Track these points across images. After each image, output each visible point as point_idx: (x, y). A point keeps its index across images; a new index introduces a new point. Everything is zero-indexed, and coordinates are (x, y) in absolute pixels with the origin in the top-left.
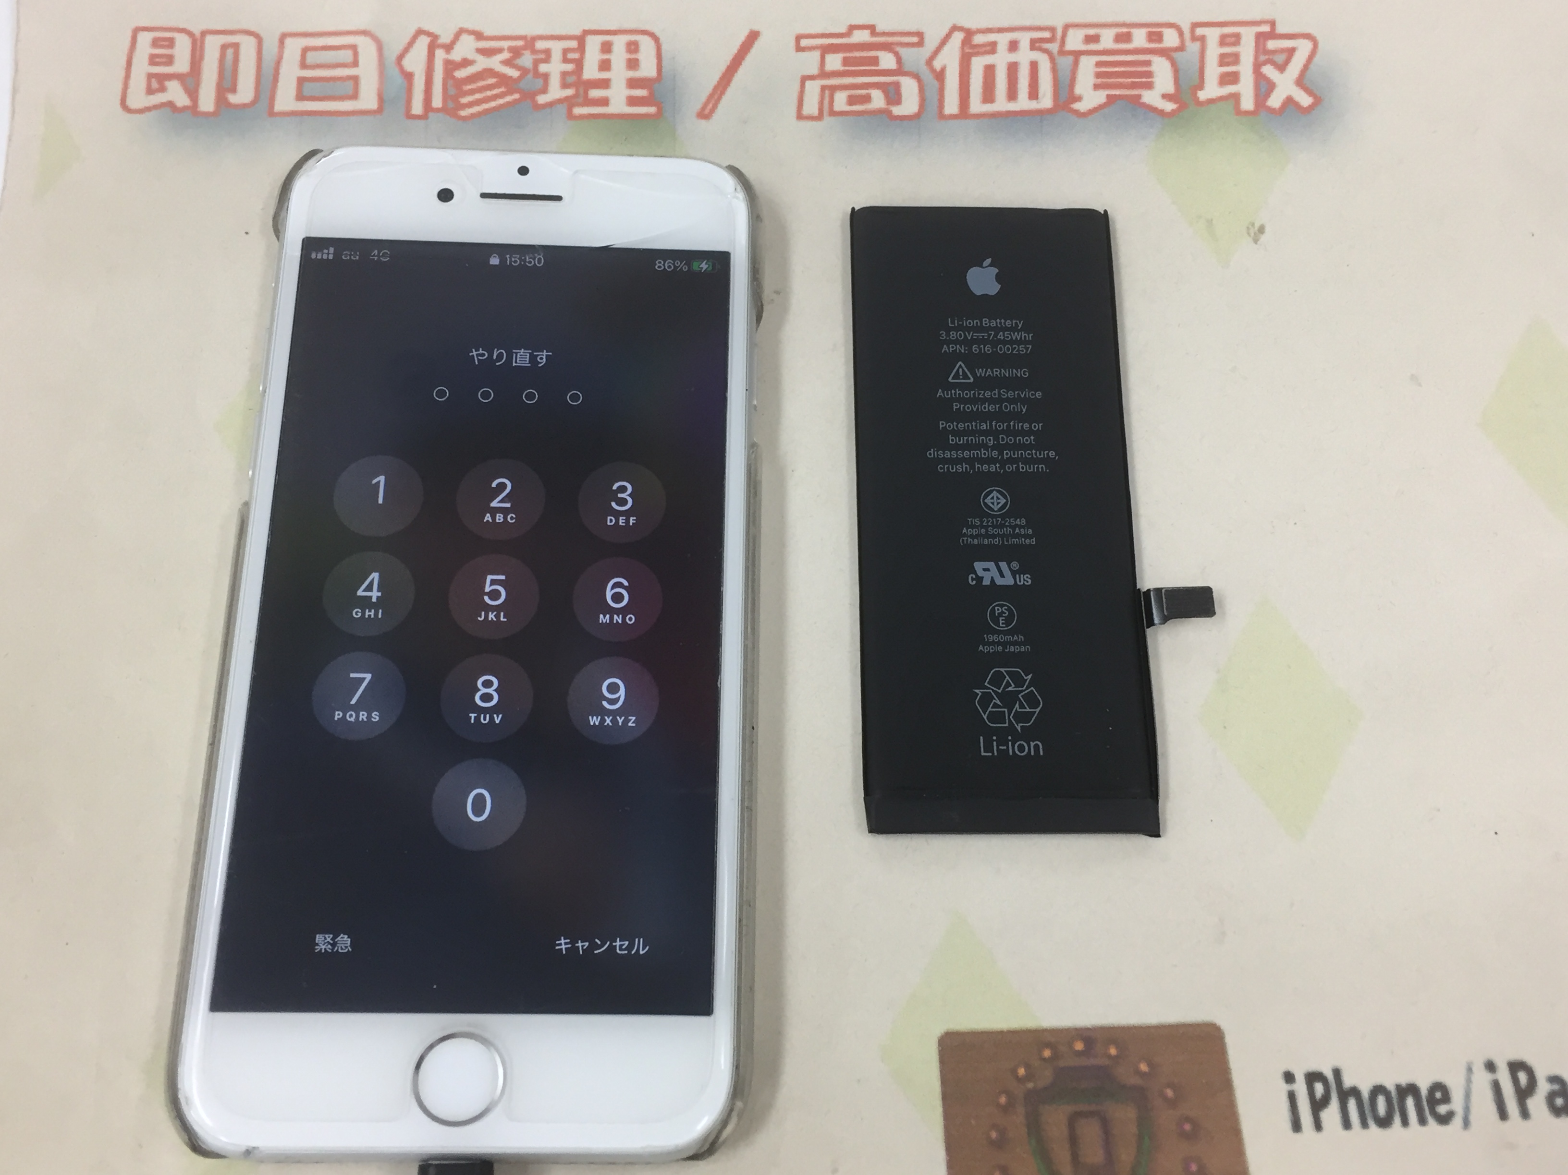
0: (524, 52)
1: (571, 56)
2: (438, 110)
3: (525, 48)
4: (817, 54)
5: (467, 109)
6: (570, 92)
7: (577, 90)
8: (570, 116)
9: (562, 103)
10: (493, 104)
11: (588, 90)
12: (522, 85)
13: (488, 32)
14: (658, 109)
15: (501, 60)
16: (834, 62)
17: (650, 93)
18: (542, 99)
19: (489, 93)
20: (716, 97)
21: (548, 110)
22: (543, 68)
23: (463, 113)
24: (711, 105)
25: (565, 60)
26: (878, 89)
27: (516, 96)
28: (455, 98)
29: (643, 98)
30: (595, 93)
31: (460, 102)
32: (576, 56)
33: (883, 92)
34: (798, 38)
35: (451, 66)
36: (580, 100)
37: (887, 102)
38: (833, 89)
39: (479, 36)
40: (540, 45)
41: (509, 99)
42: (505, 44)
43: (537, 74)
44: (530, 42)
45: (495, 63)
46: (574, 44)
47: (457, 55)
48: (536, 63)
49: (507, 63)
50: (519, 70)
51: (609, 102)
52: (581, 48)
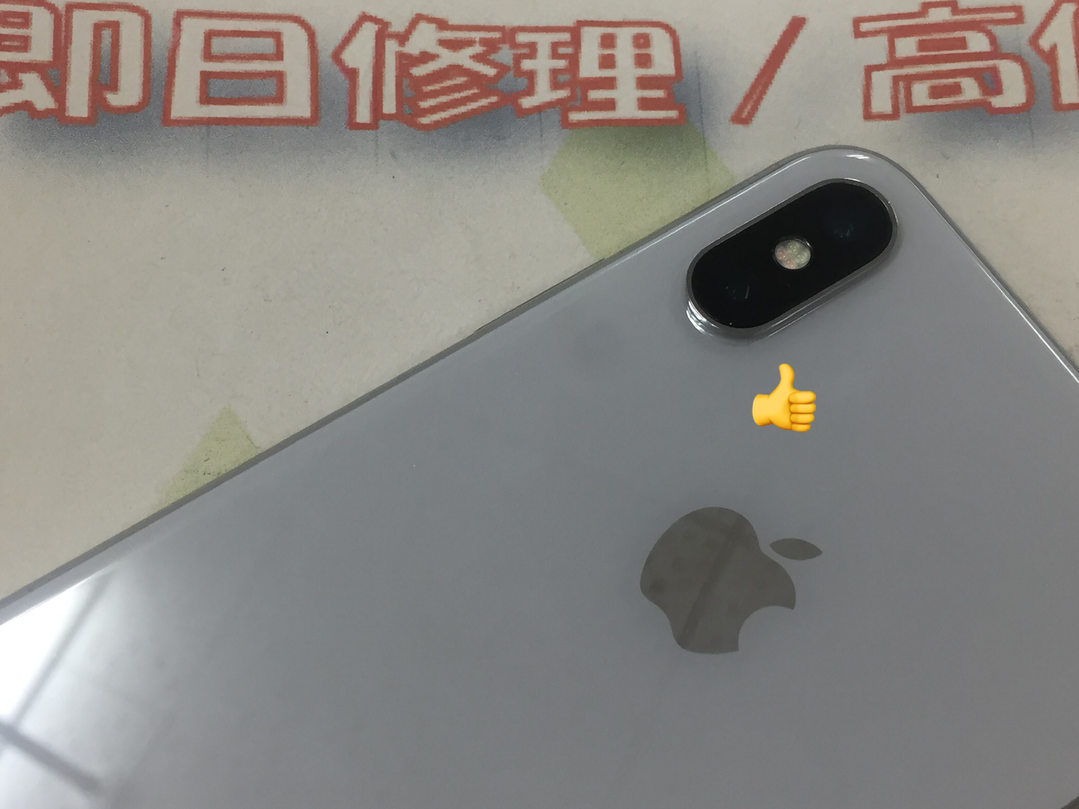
0: (500, 46)
1: (562, 50)
2: (390, 117)
3: (502, 40)
4: (883, 40)
5: (429, 115)
6: (562, 94)
7: (573, 91)
8: (566, 124)
9: (554, 107)
10: (462, 109)
11: (588, 92)
12: (501, 85)
13: (454, 21)
14: (679, 113)
15: (472, 55)
16: (907, 47)
17: (668, 95)
18: (527, 102)
19: (457, 96)
20: (755, 97)
21: (536, 116)
22: (527, 65)
23: (425, 120)
24: (749, 107)
25: (555, 55)
26: (969, 76)
27: (494, 99)
28: (413, 102)
29: (659, 98)
30: (595, 95)
31: (419, 106)
32: (569, 50)
33: (975, 79)
34: (857, 22)
35: (405, 62)
36: (578, 103)
37: (983, 91)
38: (909, 80)
39: (442, 24)
40: (522, 38)
41: (484, 102)
42: (476, 36)
43: (519, 72)
44: (509, 34)
45: (463, 58)
46: (566, 37)
47: (413, 47)
48: (518, 59)
49: (477, 58)
50: (495, 68)
51: (616, 105)
52: (576, 41)
